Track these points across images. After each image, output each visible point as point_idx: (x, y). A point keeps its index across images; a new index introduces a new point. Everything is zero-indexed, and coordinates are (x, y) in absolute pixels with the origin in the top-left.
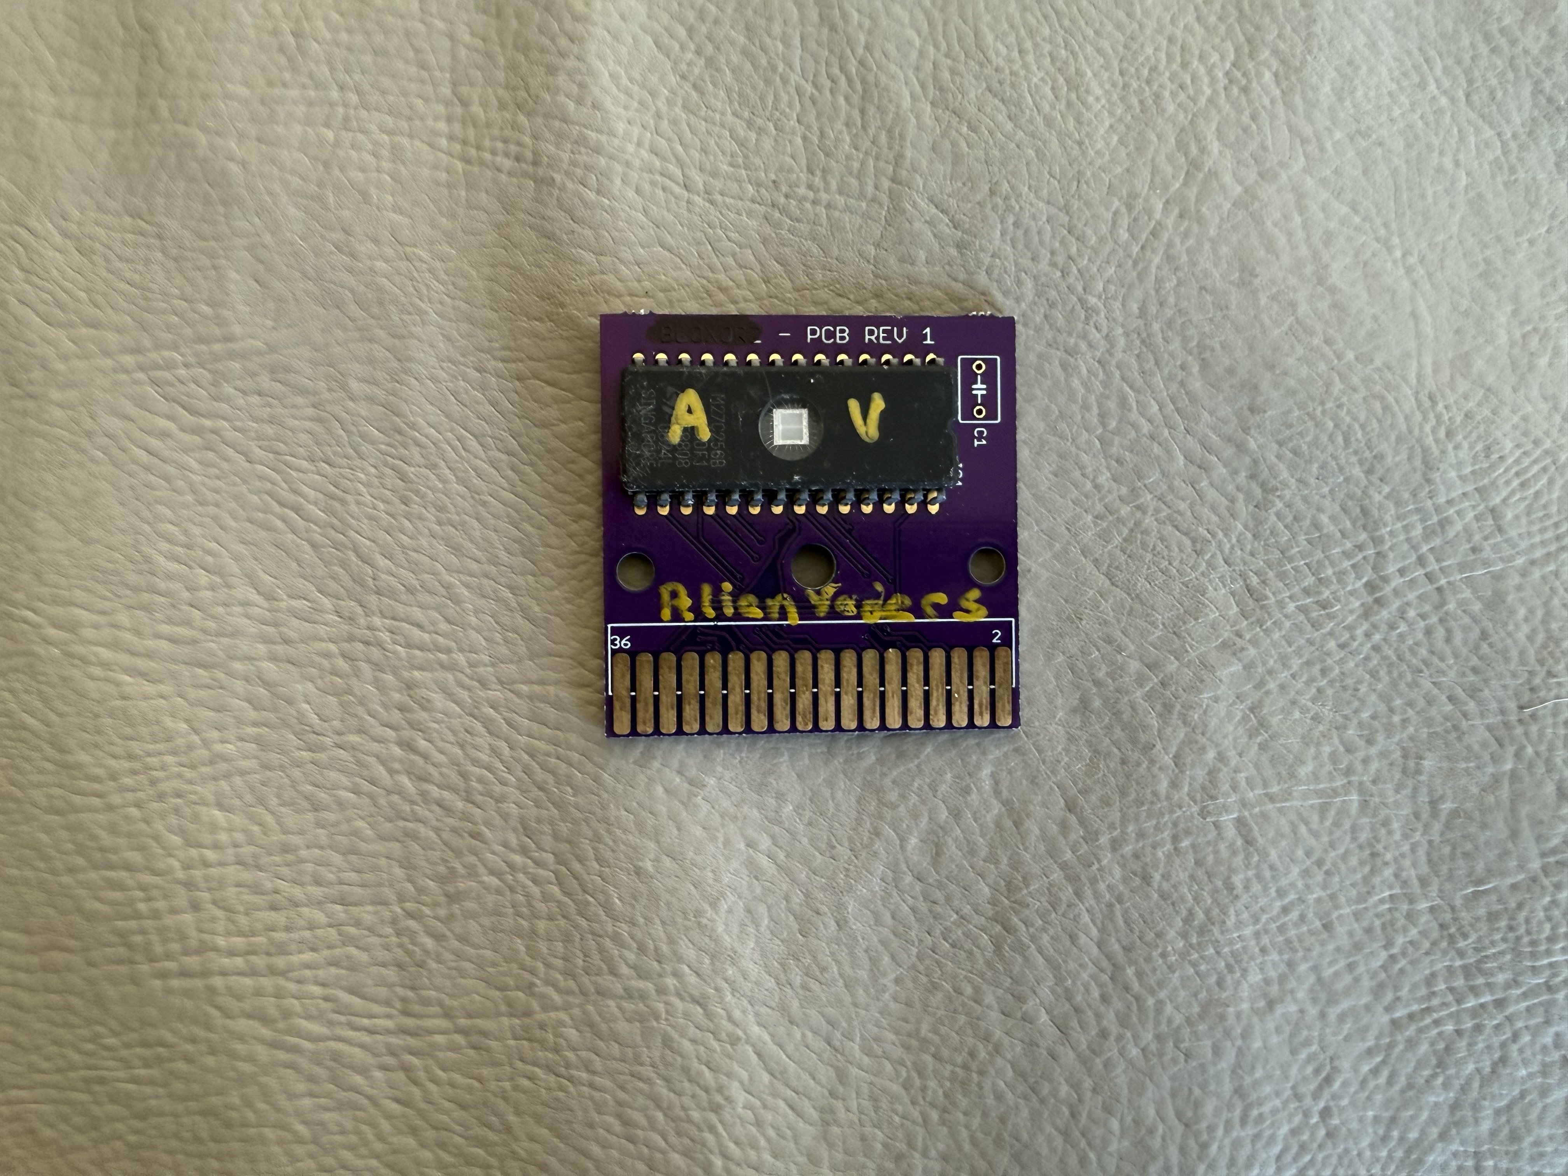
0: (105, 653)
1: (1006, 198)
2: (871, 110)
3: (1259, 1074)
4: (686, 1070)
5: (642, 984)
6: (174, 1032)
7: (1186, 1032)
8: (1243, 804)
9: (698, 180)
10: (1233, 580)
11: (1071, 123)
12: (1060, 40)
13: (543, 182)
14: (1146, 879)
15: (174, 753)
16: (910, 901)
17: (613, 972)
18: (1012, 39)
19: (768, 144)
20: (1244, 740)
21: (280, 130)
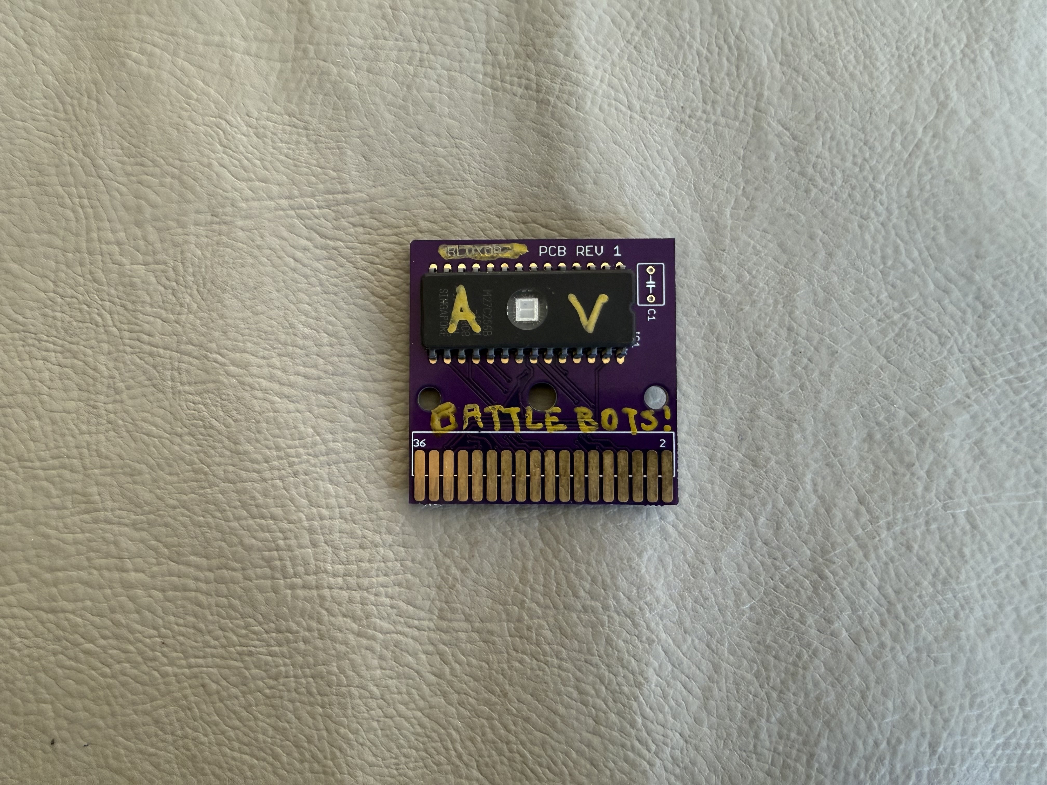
0: (265, 383)
1: (826, 122)
2: (743, 66)
3: (980, 676)
4: (620, 659)
5: (593, 603)
6: (298, 624)
7: (935, 646)
12: (859, 27)
13: (543, 103)
15: (304, 447)
16: (760, 558)
17: (576, 595)
18: (830, 25)
19: (679, 85)
20: (970, 463)
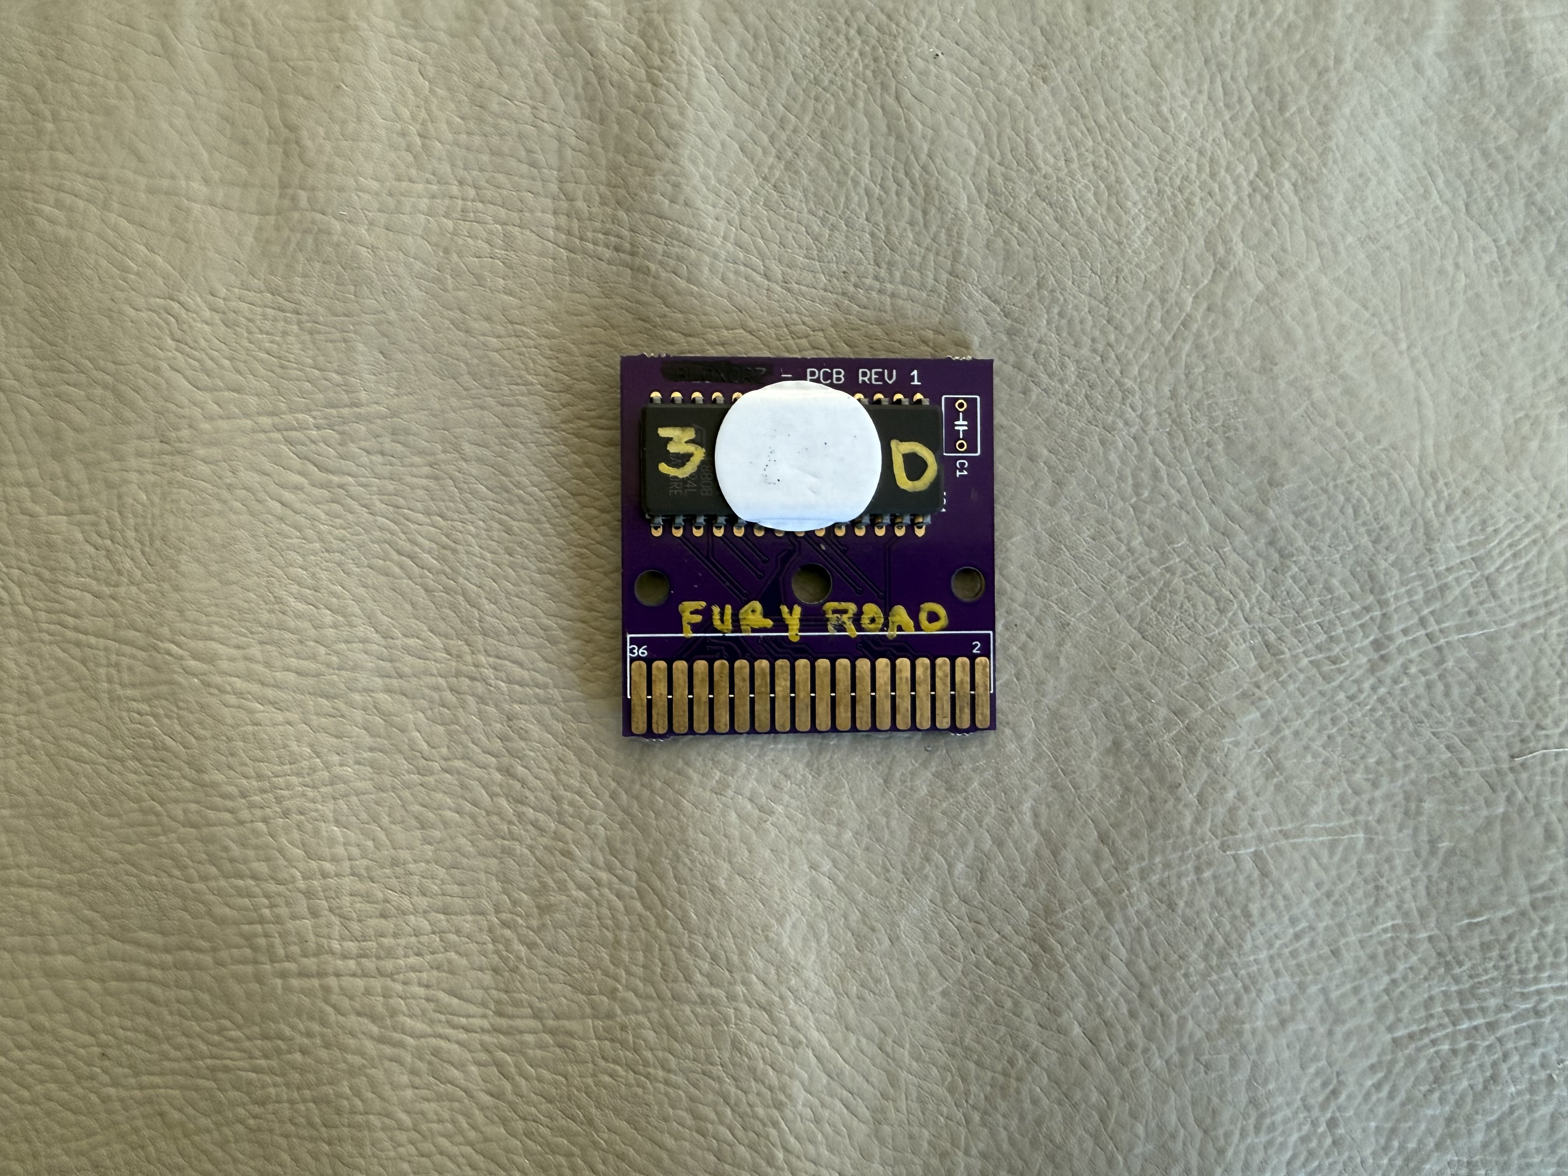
8: (1260, 839)
9: (777, 270)
10: (1253, 637)
11: (1111, 224)
14: (1172, 906)
21: (405, 218)
